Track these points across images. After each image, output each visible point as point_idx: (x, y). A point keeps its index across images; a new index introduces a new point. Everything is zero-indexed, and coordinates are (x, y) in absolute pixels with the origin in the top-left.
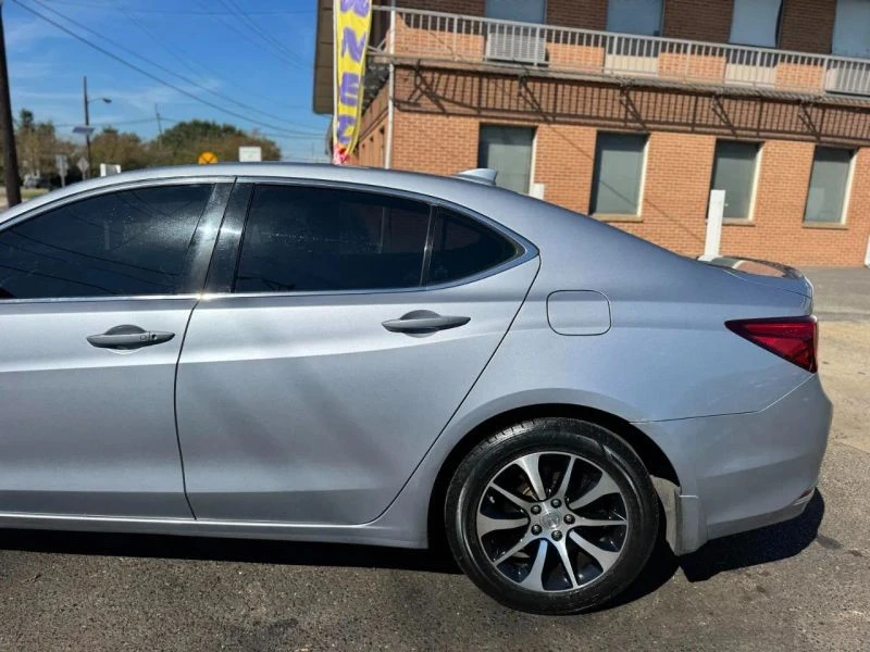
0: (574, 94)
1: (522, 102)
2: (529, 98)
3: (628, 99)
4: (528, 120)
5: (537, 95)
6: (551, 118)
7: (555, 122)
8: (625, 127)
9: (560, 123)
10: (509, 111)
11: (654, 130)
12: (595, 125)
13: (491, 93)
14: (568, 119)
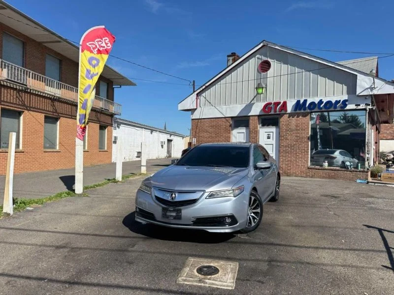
0: (36, 99)
1: (18, 100)
2: (20, 99)
3: (53, 105)
4: (21, 108)
5: (23, 98)
6: (29, 108)
7: (30, 110)
8: (53, 115)
9: (32, 111)
10: (12, 103)
11: (62, 116)
12: (44, 113)
13: (6, 94)
14: (35, 110)
